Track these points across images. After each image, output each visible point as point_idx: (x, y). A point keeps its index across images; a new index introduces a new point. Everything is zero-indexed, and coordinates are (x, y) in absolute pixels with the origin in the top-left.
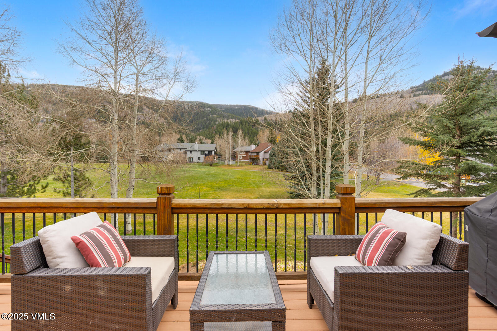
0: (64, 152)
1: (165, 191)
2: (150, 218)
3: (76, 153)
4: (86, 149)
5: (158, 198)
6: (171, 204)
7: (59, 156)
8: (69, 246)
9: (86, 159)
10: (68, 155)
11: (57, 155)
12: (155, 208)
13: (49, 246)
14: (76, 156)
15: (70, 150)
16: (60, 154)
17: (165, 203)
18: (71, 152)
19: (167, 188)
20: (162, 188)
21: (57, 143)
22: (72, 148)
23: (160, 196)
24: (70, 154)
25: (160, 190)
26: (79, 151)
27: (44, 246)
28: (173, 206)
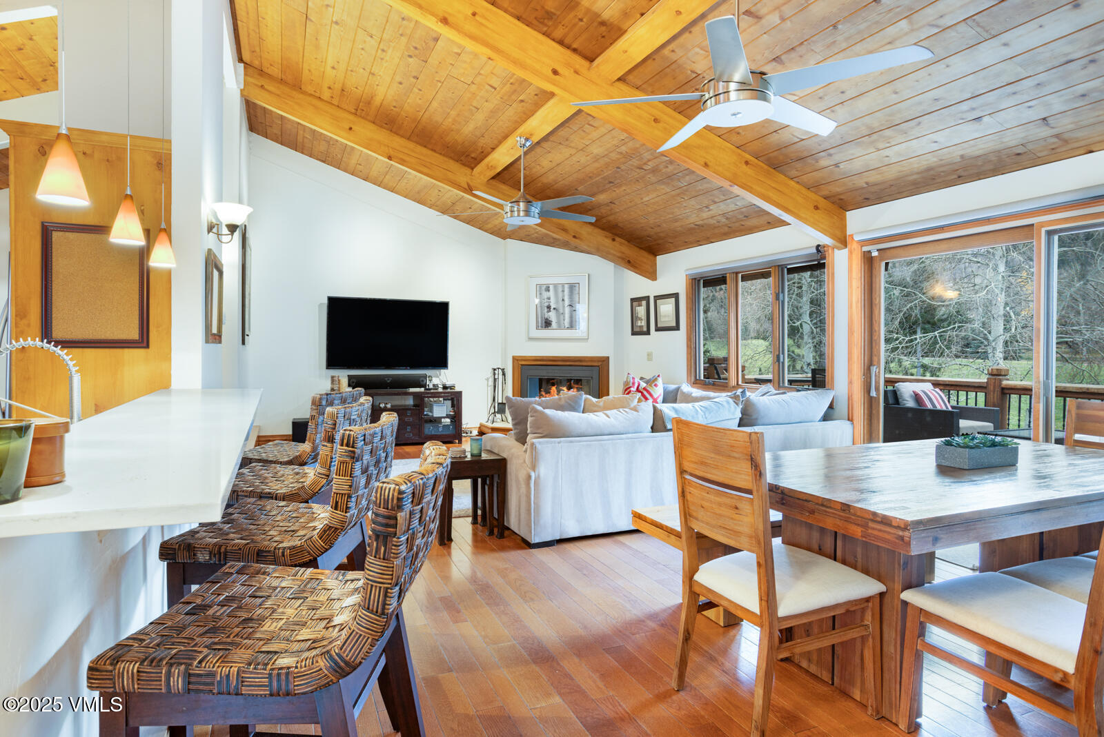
0: (906, 336)
1: (995, 372)
2: (981, 396)
3: (924, 337)
4: (941, 330)
5: (988, 379)
6: (1001, 384)
7: (900, 343)
8: (912, 396)
9: (940, 347)
10: (911, 341)
11: (897, 342)
12: (985, 388)
13: (901, 393)
14: (925, 343)
15: (915, 333)
16: (900, 339)
17: (995, 382)
18: (918, 337)
19: (997, 370)
20: (992, 369)
21: (897, 323)
22: (919, 330)
23: (990, 377)
24: (916, 339)
25: (990, 371)
26: (931, 335)
27: (898, 393)
28: (1003, 386)
